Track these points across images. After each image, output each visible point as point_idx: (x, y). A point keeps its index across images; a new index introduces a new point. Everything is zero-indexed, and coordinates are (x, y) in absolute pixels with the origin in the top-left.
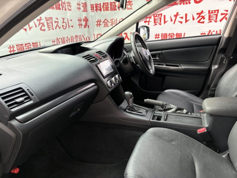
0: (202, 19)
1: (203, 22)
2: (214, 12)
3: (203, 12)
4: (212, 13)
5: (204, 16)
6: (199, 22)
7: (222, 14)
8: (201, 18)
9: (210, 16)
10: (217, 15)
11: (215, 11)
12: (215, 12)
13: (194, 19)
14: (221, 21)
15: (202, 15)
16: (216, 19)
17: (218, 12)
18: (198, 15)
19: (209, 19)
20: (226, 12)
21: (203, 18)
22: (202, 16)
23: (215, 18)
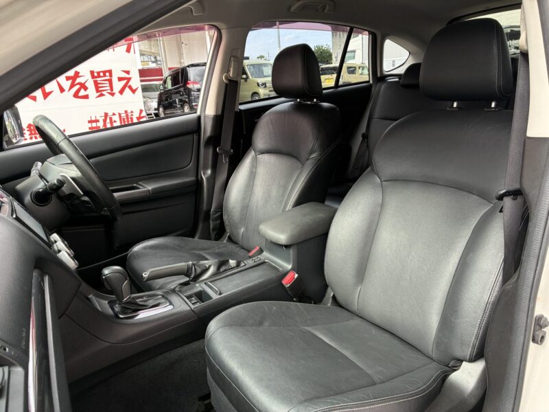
0: (82, 90)
1: (86, 97)
2: (102, 74)
3: (80, 75)
4: (99, 76)
5: (83, 82)
6: (76, 95)
7: (120, 79)
8: (78, 87)
9: (96, 83)
10: (110, 81)
11: (104, 72)
12: (105, 76)
13: (62, 90)
14: (121, 92)
15: (78, 80)
16: (112, 89)
17: (111, 75)
18: (70, 81)
19: (98, 91)
20: (127, 76)
21: (83, 86)
22: (79, 84)
23: (109, 88)
